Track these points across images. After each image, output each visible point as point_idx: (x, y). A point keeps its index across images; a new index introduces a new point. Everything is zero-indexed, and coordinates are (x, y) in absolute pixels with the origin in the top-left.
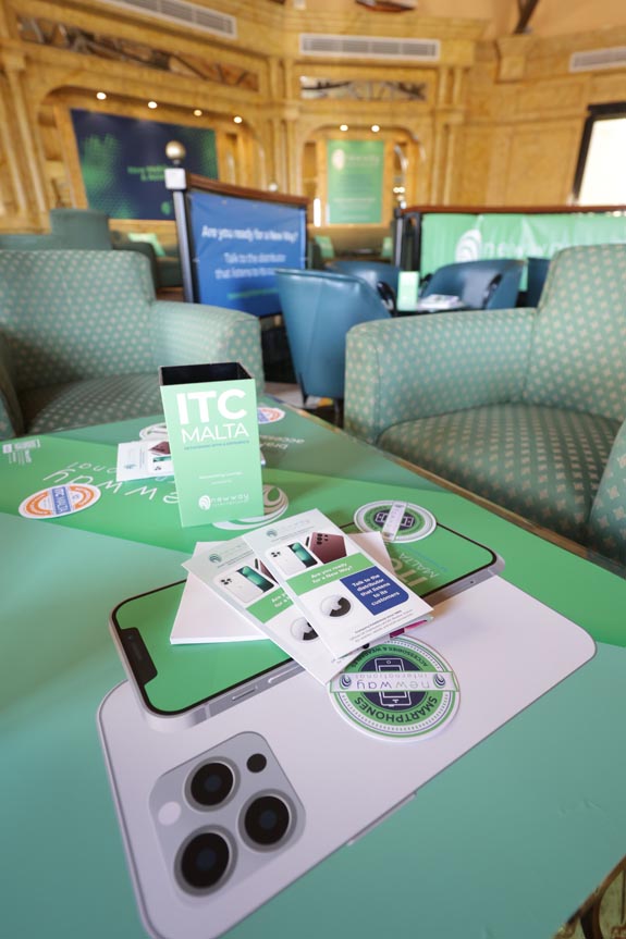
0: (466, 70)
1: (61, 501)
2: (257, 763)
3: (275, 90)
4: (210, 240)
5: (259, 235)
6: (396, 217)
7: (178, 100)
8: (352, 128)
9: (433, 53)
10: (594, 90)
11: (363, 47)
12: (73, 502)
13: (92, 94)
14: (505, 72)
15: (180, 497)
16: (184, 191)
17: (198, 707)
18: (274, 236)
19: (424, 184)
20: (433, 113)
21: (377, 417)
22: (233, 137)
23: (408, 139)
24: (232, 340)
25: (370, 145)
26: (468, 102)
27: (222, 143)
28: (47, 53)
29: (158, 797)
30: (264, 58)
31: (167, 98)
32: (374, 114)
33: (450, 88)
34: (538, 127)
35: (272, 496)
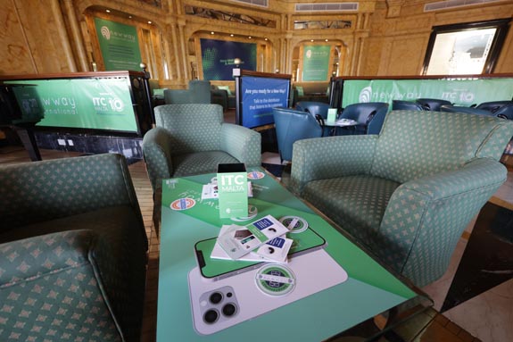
0: (371, 14)
1: (183, 204)
2: (229, 295)
3: (283, 27)
4: (248, 94)
5: (269, 91)
6: (331, 81)
7: (242, 33)
8: (315, 40)
9: (356, 8)
10: (436, 20)
11: (323, 7)
12: (187, 205)
13: (210, 33)
14: (390, 14)
15: (221, 206)
16: (239, 77)
17: (215, 277)
18: (276, 91)
19: (348, 64)
20: (354, 33)
21: (303, 178)
22: (264, 46)
23: (342, 44)
24: (250, 142)
25: (324, 47)
26: (371, 27)
27: (259, 49)
28: (194, 18)
29: (202, 299)
30: (280, 14)
31: (238, 33)
32: (326, 35)
33: (363, 22)
34: (406, 37)
35: (253, 210)
